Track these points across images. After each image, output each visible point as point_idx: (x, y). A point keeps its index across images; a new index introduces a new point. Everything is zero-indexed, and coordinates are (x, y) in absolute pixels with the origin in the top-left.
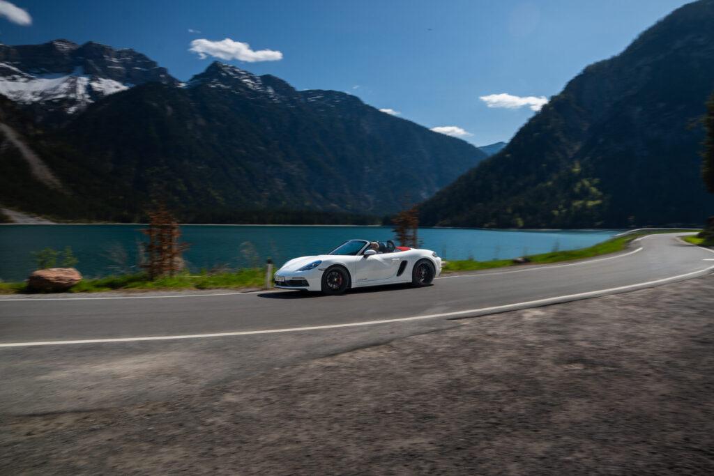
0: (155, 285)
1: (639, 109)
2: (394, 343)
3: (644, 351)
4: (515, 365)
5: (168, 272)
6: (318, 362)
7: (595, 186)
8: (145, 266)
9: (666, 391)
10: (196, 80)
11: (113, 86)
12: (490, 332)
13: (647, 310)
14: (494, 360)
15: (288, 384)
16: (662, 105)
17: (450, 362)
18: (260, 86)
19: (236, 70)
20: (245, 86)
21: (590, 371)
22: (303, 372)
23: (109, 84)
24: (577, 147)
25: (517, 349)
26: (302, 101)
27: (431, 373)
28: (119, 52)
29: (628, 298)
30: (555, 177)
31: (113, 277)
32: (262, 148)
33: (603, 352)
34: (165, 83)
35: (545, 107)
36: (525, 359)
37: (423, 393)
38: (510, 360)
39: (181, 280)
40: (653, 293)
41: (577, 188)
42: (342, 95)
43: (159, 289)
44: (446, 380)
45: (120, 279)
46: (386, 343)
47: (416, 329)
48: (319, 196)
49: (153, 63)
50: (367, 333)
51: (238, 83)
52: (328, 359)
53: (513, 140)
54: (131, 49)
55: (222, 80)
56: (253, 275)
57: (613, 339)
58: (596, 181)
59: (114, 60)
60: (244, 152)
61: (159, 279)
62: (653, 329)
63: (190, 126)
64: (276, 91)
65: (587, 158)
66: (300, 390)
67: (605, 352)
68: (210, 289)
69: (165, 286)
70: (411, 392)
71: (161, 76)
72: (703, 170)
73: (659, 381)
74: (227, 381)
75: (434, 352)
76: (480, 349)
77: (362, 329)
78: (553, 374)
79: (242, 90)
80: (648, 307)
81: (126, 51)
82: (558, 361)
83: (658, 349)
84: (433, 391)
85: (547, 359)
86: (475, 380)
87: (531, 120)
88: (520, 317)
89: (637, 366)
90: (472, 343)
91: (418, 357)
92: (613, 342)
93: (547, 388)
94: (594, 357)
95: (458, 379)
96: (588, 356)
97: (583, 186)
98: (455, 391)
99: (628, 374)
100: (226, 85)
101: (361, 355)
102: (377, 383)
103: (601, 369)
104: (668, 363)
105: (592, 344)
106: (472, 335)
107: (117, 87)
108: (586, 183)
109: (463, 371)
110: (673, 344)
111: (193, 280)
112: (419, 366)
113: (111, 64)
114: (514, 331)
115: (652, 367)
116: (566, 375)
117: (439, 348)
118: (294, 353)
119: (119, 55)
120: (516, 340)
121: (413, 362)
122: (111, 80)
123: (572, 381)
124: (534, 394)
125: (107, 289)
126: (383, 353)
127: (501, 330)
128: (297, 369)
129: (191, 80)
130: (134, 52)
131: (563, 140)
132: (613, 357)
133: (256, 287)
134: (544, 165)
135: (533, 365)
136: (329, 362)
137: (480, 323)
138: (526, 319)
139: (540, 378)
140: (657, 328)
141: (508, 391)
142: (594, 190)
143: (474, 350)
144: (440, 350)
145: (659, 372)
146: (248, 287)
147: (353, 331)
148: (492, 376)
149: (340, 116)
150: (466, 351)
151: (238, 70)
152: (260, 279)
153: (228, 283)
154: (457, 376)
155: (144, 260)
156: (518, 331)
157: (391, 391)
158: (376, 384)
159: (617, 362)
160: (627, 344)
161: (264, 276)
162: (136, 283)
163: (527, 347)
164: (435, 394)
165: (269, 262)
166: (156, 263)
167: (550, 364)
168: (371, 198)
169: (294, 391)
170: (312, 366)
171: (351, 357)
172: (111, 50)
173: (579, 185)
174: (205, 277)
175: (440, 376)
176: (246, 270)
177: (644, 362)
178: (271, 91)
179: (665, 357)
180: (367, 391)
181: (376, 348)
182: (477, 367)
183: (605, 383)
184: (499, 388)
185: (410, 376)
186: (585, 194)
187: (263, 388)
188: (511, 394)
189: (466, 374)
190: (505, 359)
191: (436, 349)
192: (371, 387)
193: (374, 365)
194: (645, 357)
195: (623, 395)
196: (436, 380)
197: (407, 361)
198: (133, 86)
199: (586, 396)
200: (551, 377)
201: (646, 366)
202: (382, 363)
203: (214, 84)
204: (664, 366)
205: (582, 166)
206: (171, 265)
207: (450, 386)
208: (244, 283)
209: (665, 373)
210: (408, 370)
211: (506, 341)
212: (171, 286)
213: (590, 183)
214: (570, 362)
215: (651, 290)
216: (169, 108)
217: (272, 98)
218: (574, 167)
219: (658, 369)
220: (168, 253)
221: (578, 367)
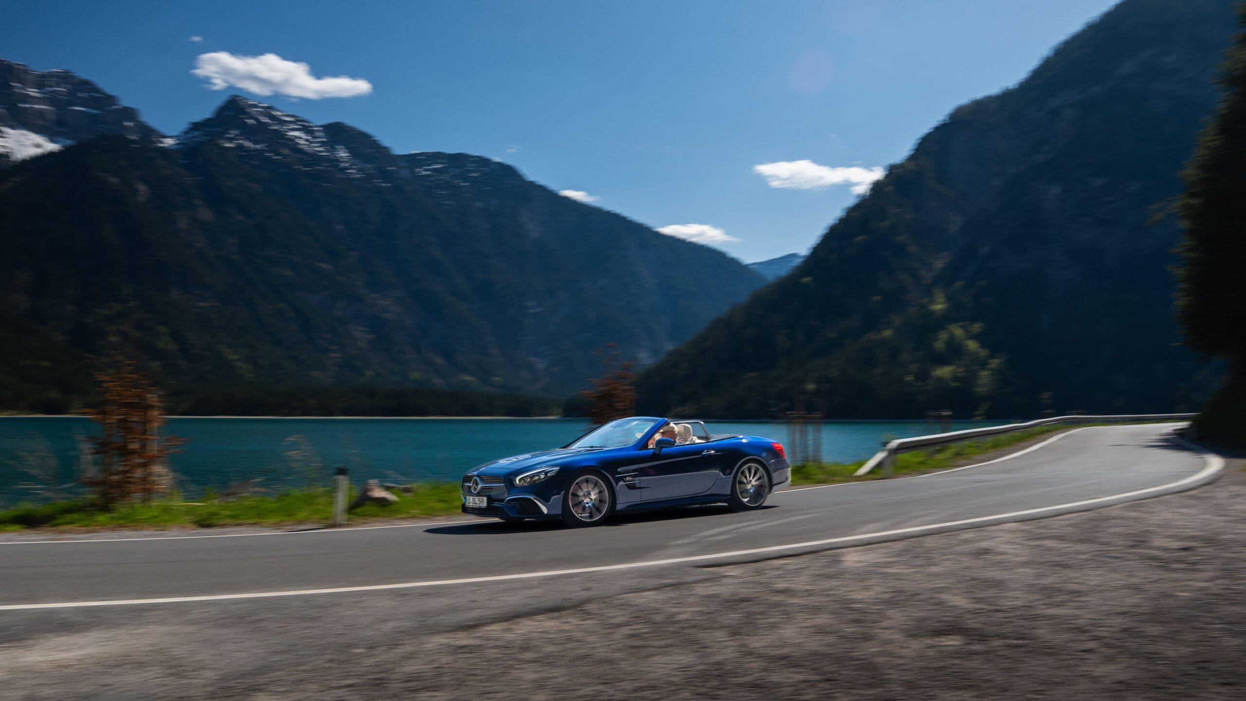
0: (113, 519)
1: (1056, 190)
2: (590, 607)
3: (1078, 612)
4: (831, 639)
5: (138, 495)
6: (440, 640)
7: (975, 337)
8: (92, 483)
9: (1122, 677)
10: (196, 133)
11: (28, 143)
12: (781, 585)
13: (1081, 547)
14: (788, 632)
15: (380, 676)
16: (1098, 182)
17: (703, 635)
18: (323, 144)
19: (274, 113)
20: (292, 144)
21: (976, 647)
22: (410, 656)
23: (22, 139)
24: (940, 263)
25: (834, 613)
26: (405, 173)
27: (666, 654)
28: (43, 76)
29: (1044, 527)
30: (897, 320)
31: (25, 506)
32: (325, 266)
33: (999, 615)
34: (134, 137)
35: (877, 186)
36: (851, 629)
37: (653, 687)
38: (820, 631)
39: (167, 510)
40: (1091, 520)
41: (940, 343)
42: (483, 162)
43: (121, 526)
44: (696, 665)
45: (40, 509)
46: (576, 607)
47: (632, 583)
48: (439, 361)
49: (111, 99)
50: (536, 592)
51: (279, 140)
52: (460, 634)
53: (817, 251)
54: (66, 72)
55: (248, 132)
56: (309, 500)
57: (1017, 594)
58: (977, 328)
59: (33, 92)
60: (288, 273)
61: (122, 509)
62: (1094, 578)
63: (183, 223)
64: (354, 153)
65: (959, 284)
66: (405, 685)
67: (1004, 615)
68: (223, 526)
69: (132, 521)
70: (628, 686)
71: (126, 124)
72: (1180, 301)
73: (1110, 659)
74: (259, 672)
75: (670, 620)
76: (761, 613)
77: (526, 585)
78: (905, 652)
79: (286, 151)
80: (1081, 541)
81: (57, 76)
82: (913, 633)
83: (1105, 608)
84: (672, 683)
85: (892, 628)
86: (754, 664)
87: (851, 211)
88: (836, 561)
89: (1066, 636)
90: (744, 604)
91: (640, 628)
92: (1016, 598)
93: (894, 675)
94: (984, 623)
95: (718, 663)
96: (973, 623)
97: (952, 338)
98: (715, 683)
99: (1049, 651)
100: (255, 142)
101: (526, 627)
102: (557, 672)
103: (997, 643)
104: (1126, 630)
105: (978, 603)
106: (744, 592)
107: (38, 146)
108: (958, 331)
109: (729, 650)
110: (1134, 600)
111: (189, 511)
112: (642, 643)
113: (27, 99)
114: (827, 584)
115: (1096, 638)
116: (930, 653)
117: (678, 613)
118: (392, 625)
119: (41, 82)
120: (830, 599)
121: (632, 636)
122: (25, 132)
123: (941, 664)
124: (870, 686)
125: (16, 527)
126: (571, 623)
127: (800, 583)
128: (400, 651)
129: (186, 133)
130: (72, 77)
131: (913, 249)
132: (1021, 622)
133: (313, 522)
134: (877, 298)
135: (867, 638)
136: (463, 639)
137: (759, 572)
138: (849, 564)
139: (880, 660)
140: (1104, 576)
141: (819, 681)
142: (972, 345)
143: (749, 615)
144: (683, 617)
145: (1107, 645)
146: (300, 522)
147: (510, 587)
148: (784, 658)
149: (478, 204)
150: (733, 617)
151: (279, 113)
152: (321, 507)
153: (260, 515)
154: (718, 658)
155: (92, 472)
156: (833, 583)
157: (588, 685)
158: (559, 675)
159: (1027, 631)
160: (1046, 601)
161: (332, 503)
162: (75, 516)
163: (851, 609)
164: (673, 688)
165: (342, 472)
166: (116, 478)
167: (897, 636)
168: (540, 364)
169: (395, 686)
170: (429, 646)
171: (508, 630)
172: (25, 71)
173: (944, 336)
174: (214, 504)
175: (684, 658)
176: (296, 492)
177: (1081, 630)
178: (343, 154)
179: (1118, 621)
180: (540, 685)
181: (555, 614)
182: (756, 643)
183: (1006, 665)
184: (800, 677)
185: (622, 660)
186: (954, 352)
187: (335, 683)
188: (826, 685)
189: (734, 655)
190: (813, 629)
191: (674, 615)
192: (551, 678)
193: (551, 642)
194: (1081, 622)
195: (1041, 684)
196: (676, 666)
197: (617, 636)
198: (69, 142)
199: (971, 686)
200: (902, 657)
201: (1083, 637)
202: (570, 640)
203: (230, 140)
204: (1117, 636)
205: (949, 299)
206: (144, 480)
207: (704, 676)
208: (290, 515)
209: (1119, 647)
210: (619, 650)
211: (812, 600)
212: (147, 520)
213: (966, 331)
214: (939, 633)
215: (1089, 515)
216: (142, 187)
217: (347, 169)
218: (932, 302)
219: (1106, 641)
220: (140, 457)
221: (952, 642)
